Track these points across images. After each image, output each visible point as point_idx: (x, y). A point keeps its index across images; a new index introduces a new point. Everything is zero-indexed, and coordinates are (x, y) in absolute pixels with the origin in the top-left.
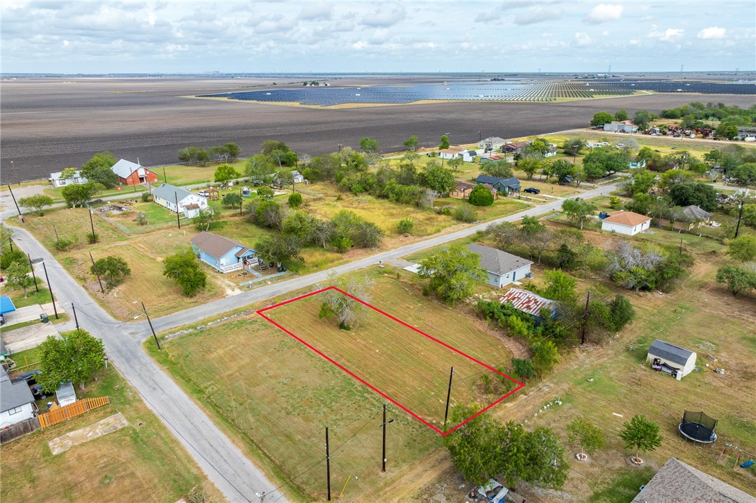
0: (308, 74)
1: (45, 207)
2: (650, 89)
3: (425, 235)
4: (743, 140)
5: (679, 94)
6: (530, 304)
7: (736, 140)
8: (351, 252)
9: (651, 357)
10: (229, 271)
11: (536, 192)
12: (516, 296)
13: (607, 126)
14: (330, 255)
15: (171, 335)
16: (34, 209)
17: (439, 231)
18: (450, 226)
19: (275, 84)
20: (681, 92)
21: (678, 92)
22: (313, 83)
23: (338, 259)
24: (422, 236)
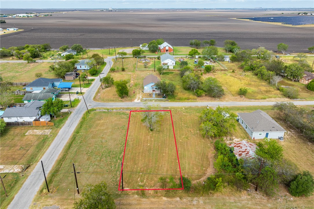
0: (308, 9)
1: (124, 56)
3: (254, 99)
6: (243, 153)
8: (204, 97)
10: (146, 92)
12: (241, 146)
14: (191, 96)
15: (98, 110)
16: (121, 56)
17: (264, 99)
18: (275, 98)
19: (283, 13)
22: (304, 13)
23: (194, 99)
24: (251, 99)
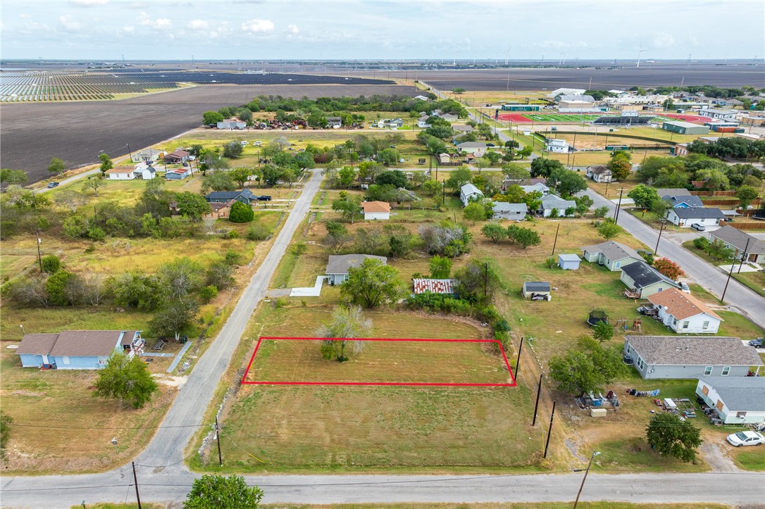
2: (188, 81)
3: (249, 262)
4: (332, 127)
5: (215, 85)
7: (328, 128)
9: (528, 294)
11: (269, 198)
13: (220, 125)
17: (254, 254)
18: (255, 247)
20: (216, 83)
21: (213, 83)
